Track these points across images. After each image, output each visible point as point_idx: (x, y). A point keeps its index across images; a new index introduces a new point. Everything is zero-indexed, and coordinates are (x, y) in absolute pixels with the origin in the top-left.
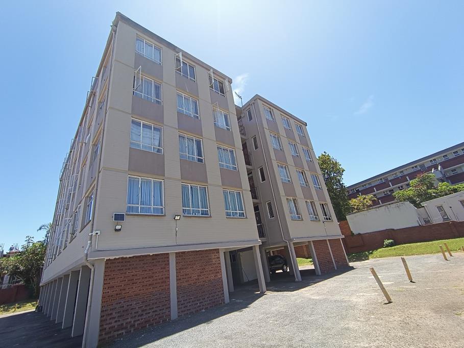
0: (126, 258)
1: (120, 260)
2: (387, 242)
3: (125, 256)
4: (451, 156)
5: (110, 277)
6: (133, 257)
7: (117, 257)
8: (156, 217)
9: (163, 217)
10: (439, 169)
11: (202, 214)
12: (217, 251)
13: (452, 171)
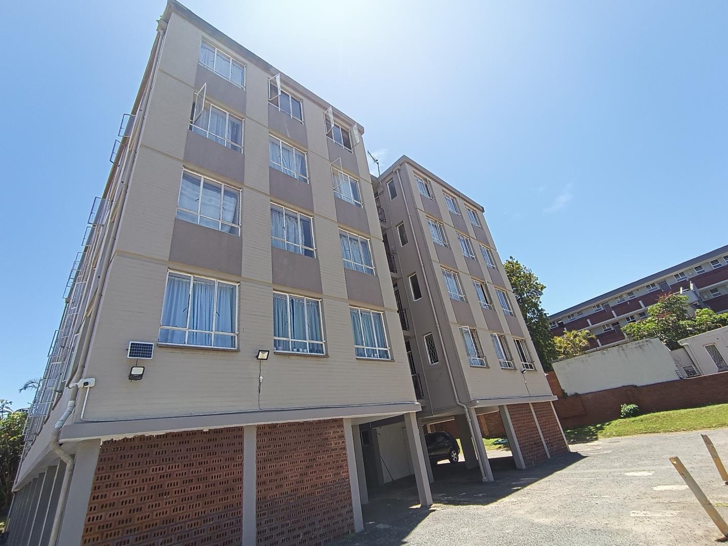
0: (151, 437)
1: (137, 442)
2: (626, 408)
3: (147, 434)
4: (708, 268)
5: (108, 482)
6: (167, 435)
7: (130, 436)
8: (220, 354)
9: (234, 354)
10: (692, 288)
11: (311, 351)
12: (338, 423)
13: (712, 291)
